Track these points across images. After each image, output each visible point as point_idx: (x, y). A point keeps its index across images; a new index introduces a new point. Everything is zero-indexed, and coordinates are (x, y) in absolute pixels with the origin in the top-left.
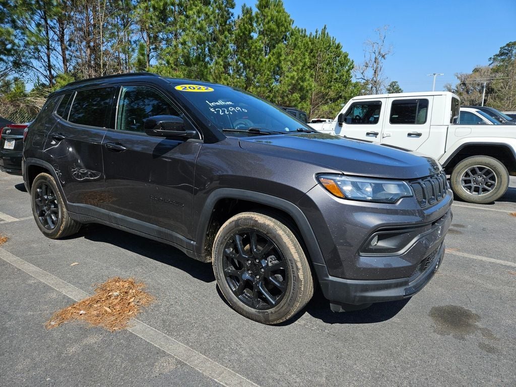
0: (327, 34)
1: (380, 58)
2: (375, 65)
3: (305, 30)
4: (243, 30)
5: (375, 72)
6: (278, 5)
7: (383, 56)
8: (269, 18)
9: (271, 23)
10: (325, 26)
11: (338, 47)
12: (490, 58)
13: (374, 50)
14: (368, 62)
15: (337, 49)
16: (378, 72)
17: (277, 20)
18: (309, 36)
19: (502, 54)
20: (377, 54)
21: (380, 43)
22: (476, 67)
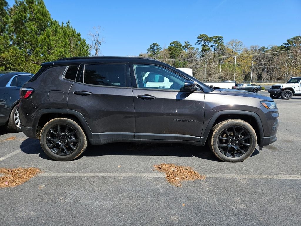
0: (71, 26)
1: (98, 44)
2: (96, 48)
3: (58, 22)
4: (20, 17)
5: (96, 52)
6: (40, 3)
7: (100, 43)
8: (36, 11)
9: (38, 15)
10: (69, 21)
11: (79, 35)
12: (147, 50)
13: (94, 39)
14: (91, 45)
15: (78, 36)
16: (98, 52)
17: (43, 13)
18: (61, 26)
19: (151, 48)
20: (96, 41)
21: (97, 35)
22: (141, 53)
